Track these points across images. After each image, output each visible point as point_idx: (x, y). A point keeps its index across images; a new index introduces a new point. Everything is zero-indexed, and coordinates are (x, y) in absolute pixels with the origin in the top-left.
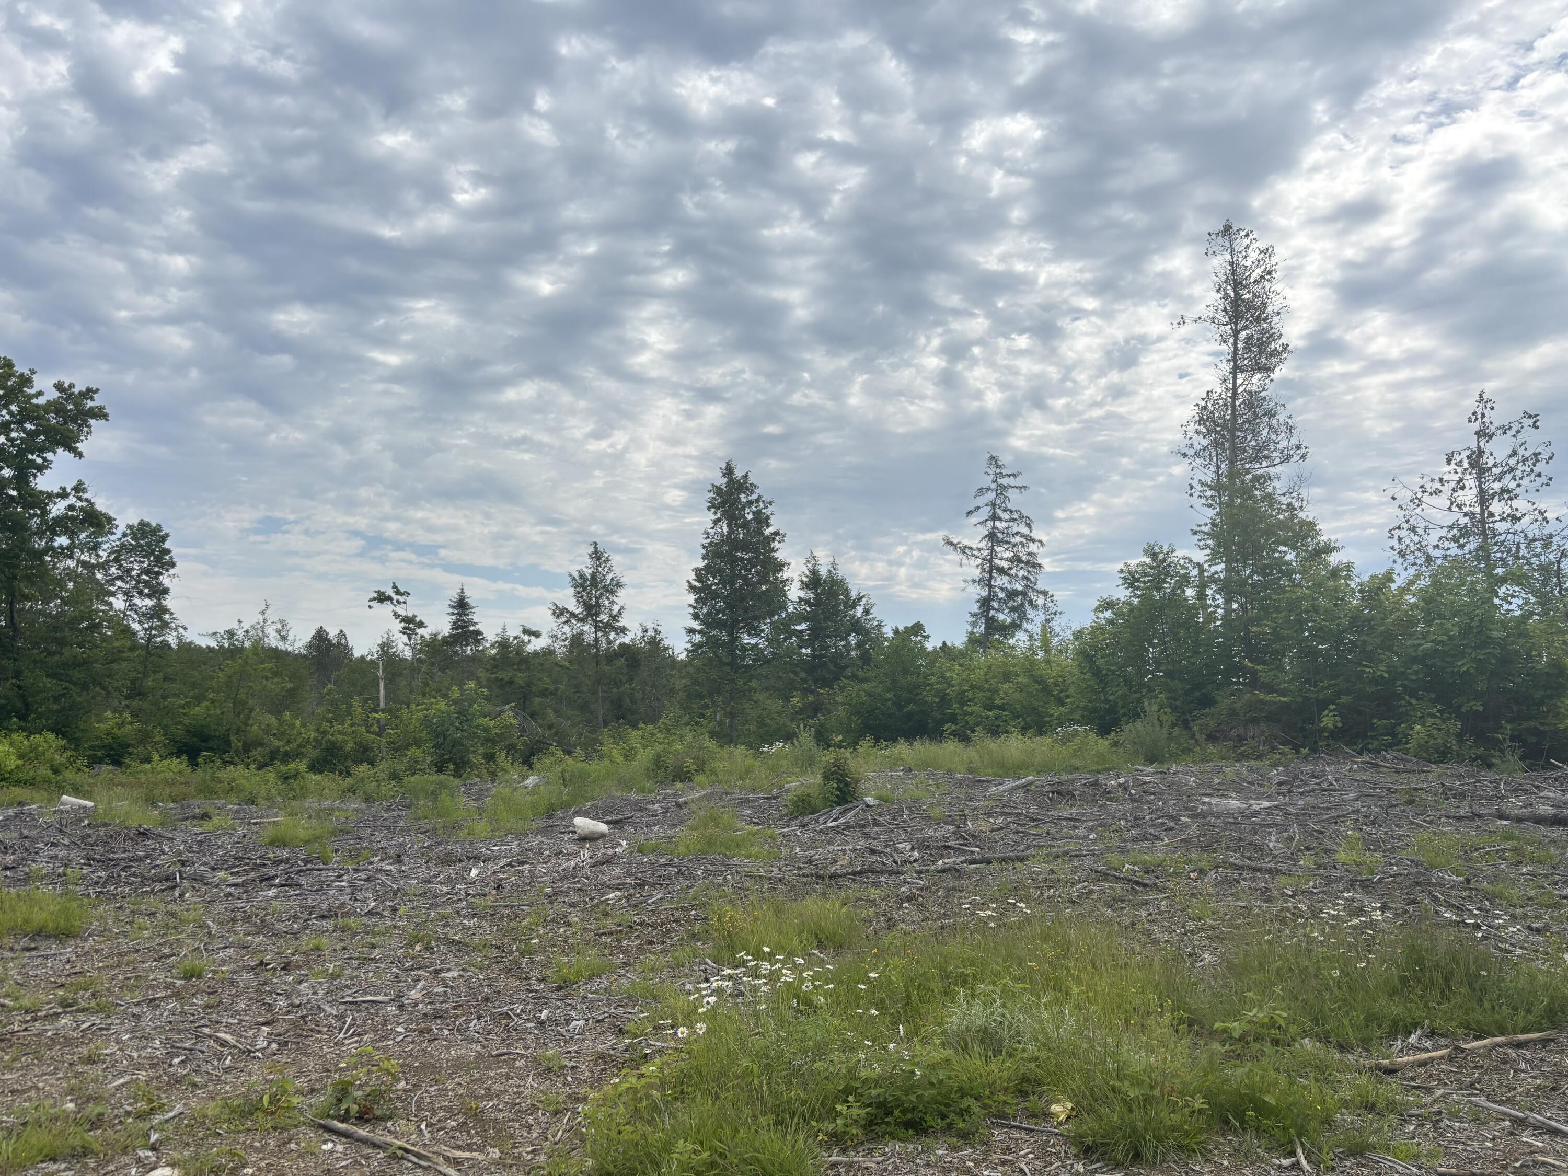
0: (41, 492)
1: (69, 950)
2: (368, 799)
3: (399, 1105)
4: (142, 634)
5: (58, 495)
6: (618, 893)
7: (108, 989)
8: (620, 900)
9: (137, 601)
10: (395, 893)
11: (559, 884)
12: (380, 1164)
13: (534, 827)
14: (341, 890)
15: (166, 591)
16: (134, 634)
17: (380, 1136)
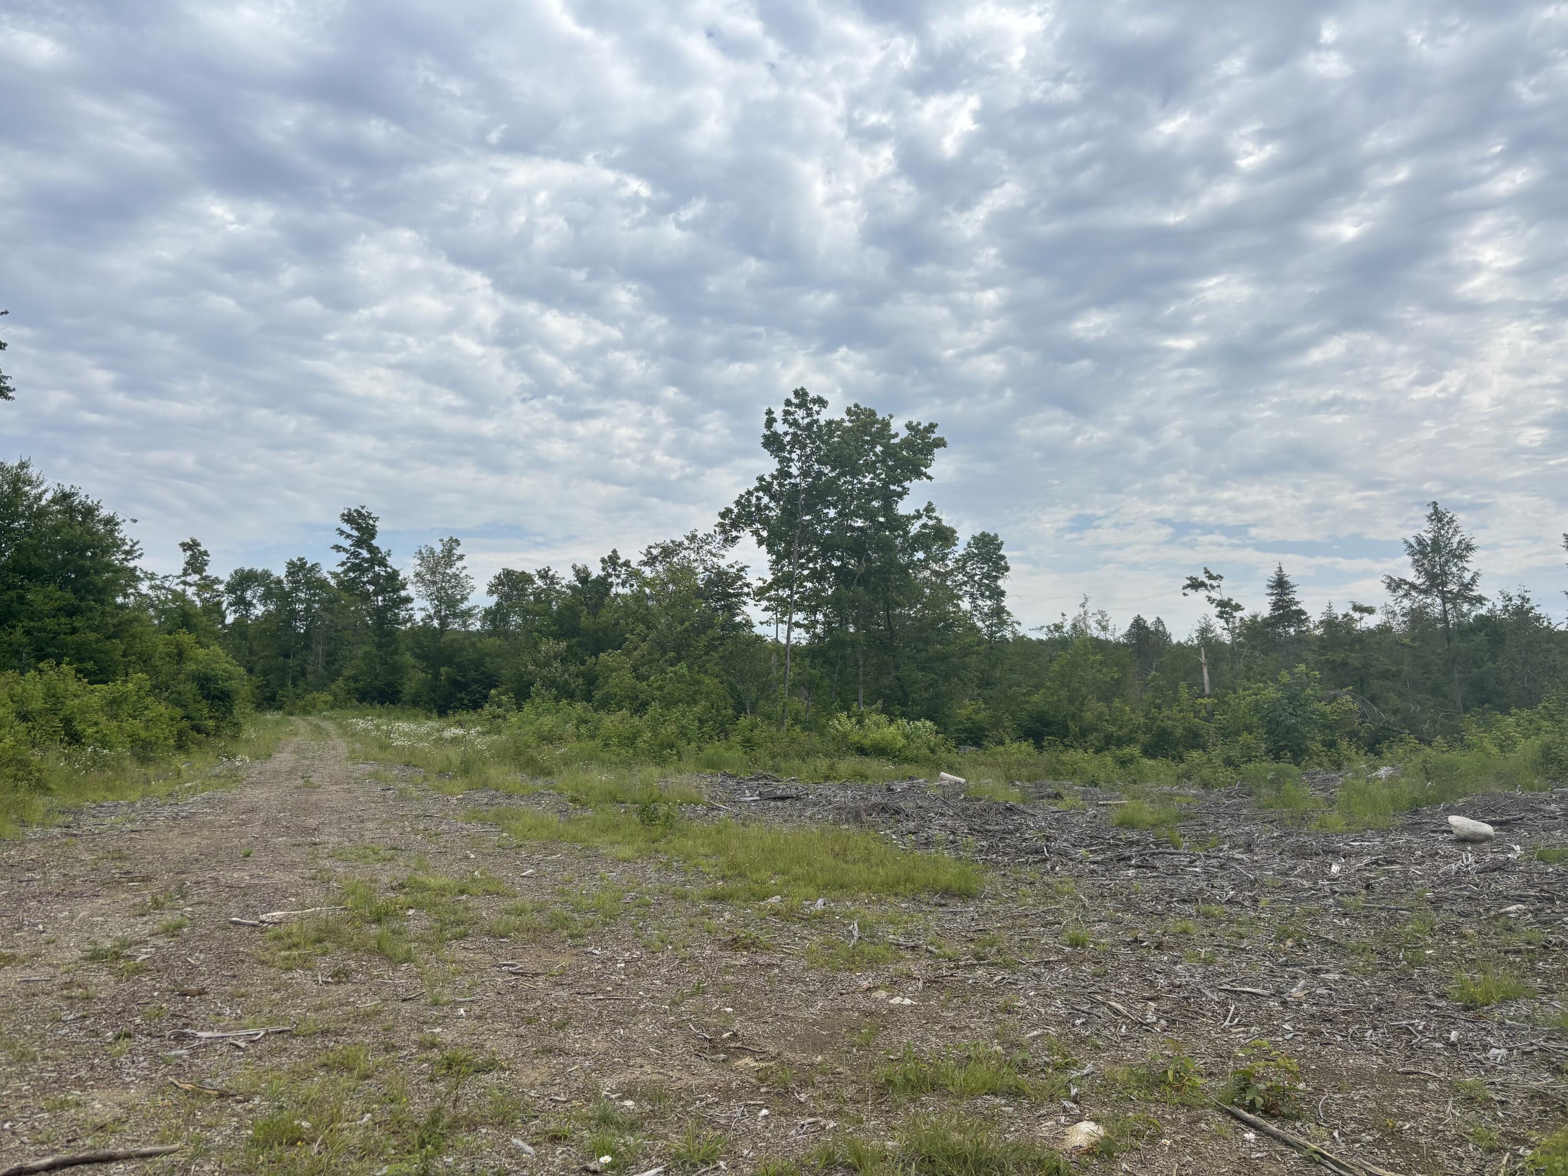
0: (901, 516)
1: (971, 909)
2: (1205, 785)
3: (1305, 1107)
4: (985, 630)
5: (914, 517)
6: (1520, 906)
7: (1009, 948)
8: (1525, 914)
9: (979, 602)
10: (1253, 883)
11: (1443, 889)
12: (1296, 1164)
13: (1398, 823)
14: (1196, 875)
15: (1002, 594)
16: (979, 631)
17: (1287, 1133)
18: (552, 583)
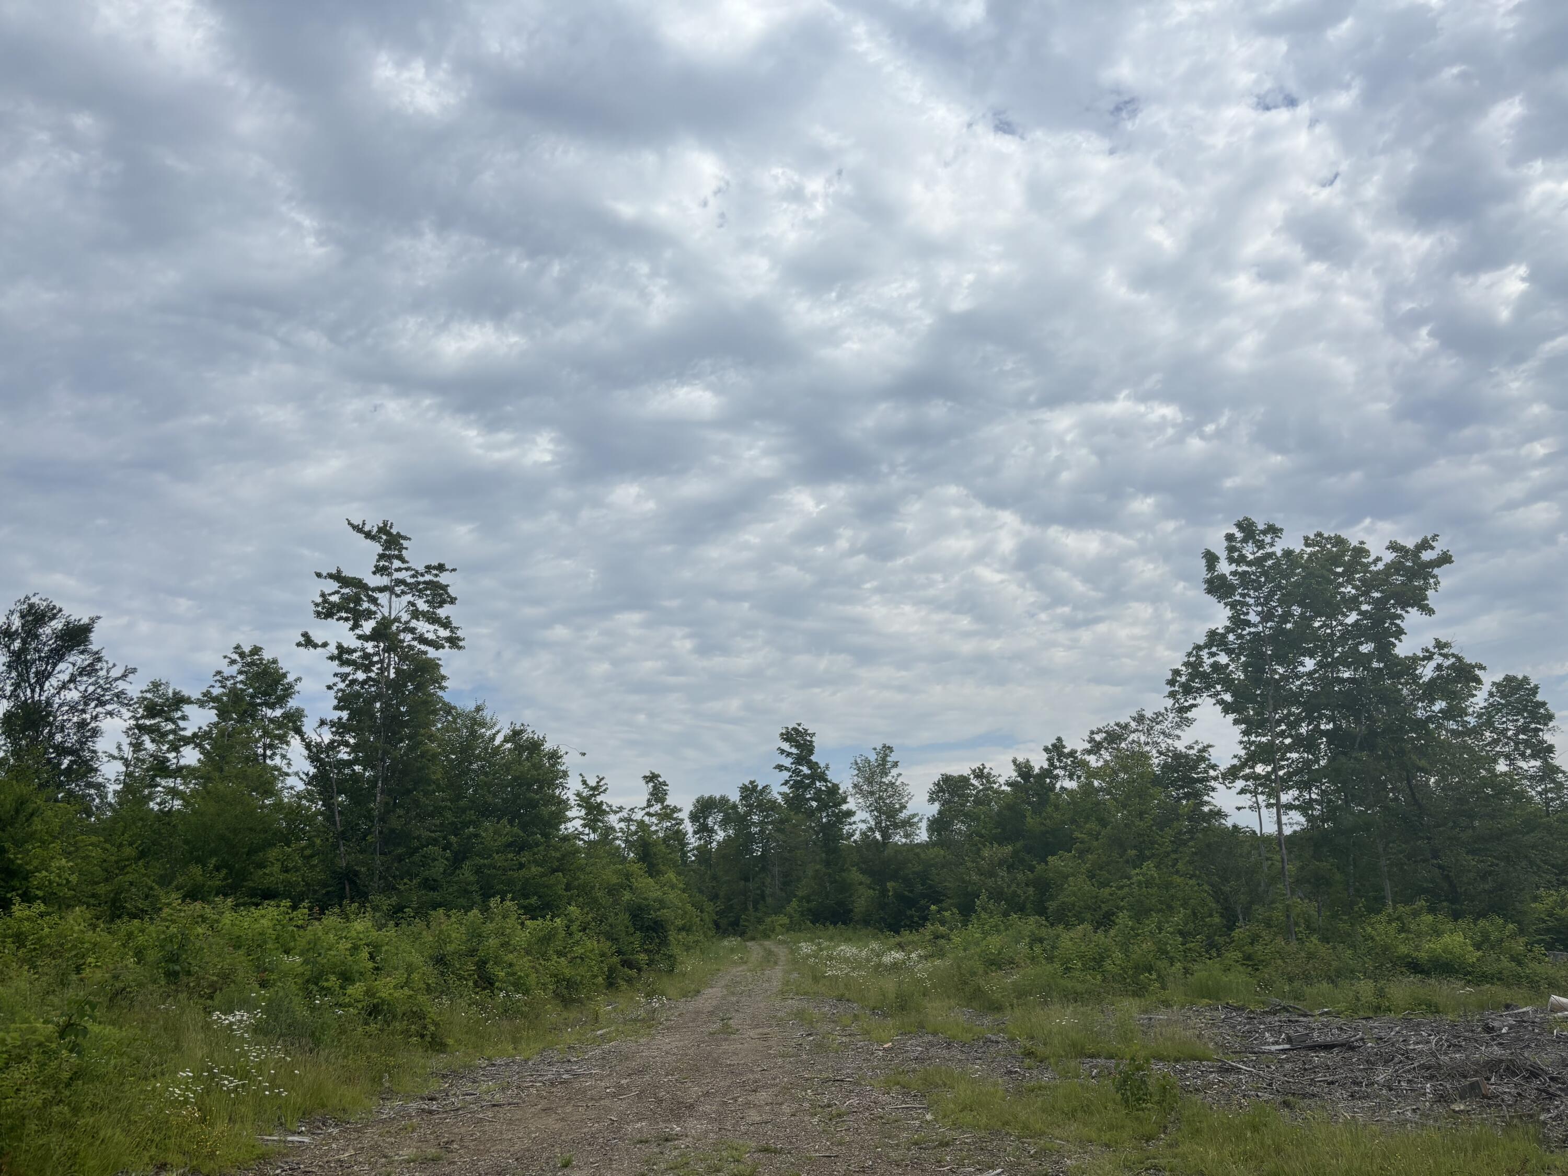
0: (1405, 658)
5: (1423, 658)
9: (1521, 763)
15: (1550, 749)
16: (1529, 799)
18: (989, 781)
